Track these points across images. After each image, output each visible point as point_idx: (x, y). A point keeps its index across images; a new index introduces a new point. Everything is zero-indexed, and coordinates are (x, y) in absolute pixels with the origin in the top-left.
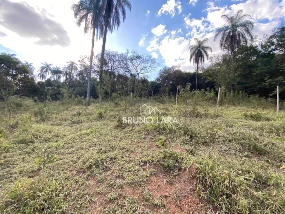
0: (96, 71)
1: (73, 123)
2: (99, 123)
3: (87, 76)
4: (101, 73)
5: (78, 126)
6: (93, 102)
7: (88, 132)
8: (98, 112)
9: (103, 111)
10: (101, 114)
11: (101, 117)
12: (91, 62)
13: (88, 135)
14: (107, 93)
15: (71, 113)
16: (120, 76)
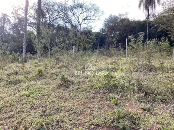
0: (32, 23)
1: (10, 84)
2: (40, 83)
3: (22, 29)
4: (38, 26)
5: (15, 87)
6: (30, 58)
7: (28, 93)
8: (38, 69)
9: (42, 68)
10: (40, 72)
11: (41, 76)
12: (26, 13)
13: (28, 96)
14: (45, 48)
15: (7, 72)
16: (60, 28)
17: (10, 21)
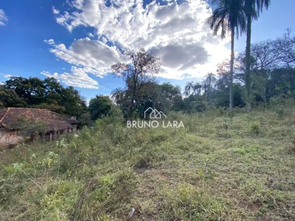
0: (238, 75)
1: (220, 137)
2: (256, 141)
3: (227, 83)
4: (246, 77)
5: (226, 141)
6: (238, 112)
7: (243, 150)
8: (251, 124)
9: (257, 123)
10: (255, 128)
11: (257, 133)
13: (243, 154)
15: (217, 125)
17: (215, 79)
